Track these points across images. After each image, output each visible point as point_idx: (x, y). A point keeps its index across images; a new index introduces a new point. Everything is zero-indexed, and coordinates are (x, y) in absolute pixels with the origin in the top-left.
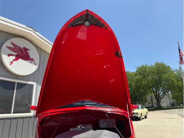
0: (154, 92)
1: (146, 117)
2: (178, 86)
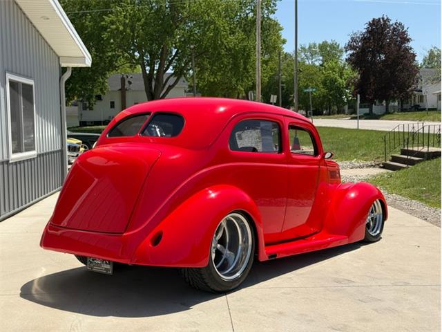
2: (230, 50)
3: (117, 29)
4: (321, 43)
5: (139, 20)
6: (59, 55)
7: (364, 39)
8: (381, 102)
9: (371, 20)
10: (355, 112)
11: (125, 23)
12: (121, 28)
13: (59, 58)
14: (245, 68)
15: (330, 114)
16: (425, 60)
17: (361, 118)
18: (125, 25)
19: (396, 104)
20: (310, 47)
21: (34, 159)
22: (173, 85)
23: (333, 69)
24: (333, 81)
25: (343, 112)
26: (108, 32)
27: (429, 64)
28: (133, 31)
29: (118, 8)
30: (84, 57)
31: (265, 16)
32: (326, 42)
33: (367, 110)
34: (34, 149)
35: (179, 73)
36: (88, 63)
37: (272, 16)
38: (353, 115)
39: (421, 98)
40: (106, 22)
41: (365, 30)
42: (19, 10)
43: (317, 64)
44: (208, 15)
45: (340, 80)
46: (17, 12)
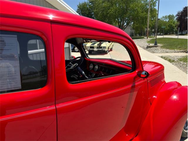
0: (118, 22)
1: (111, 50)
2: (141, 17)
3: (111, 13)
4: (169, 15)
7: (182, 13)
8: (185, 30)
10: (177, 34)
12: (112, 13)
14: (145, 22)
15: (170, 34)
17: (179, 35)
18: (113, 12)
20: (165, 16)
22: (126, 27)
23: (172, 22)
24: (171, 25)
25: (174, 34)
28: (115, 13)
29: (112, 8)
32: (170, 15)
33: (181, 33)
35: (128, 24)
37: (155, 7)
40: (108, 12)
41: (182, 10)
43: (167, 21)
44: (136, 8)
45: (173, 25)
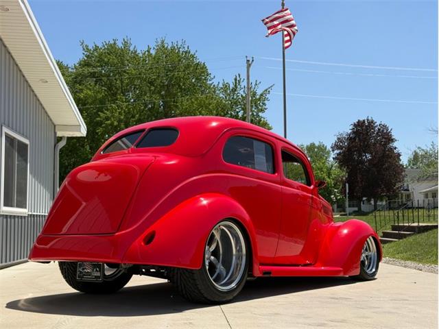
3: (112, 124)
4: (309, 144)
5: (133, 117)
6: (56, 123)
7: (350, 139)
8: (369, 201)
9: (356, 121)
10: (344, 211)
11: (120, 119)
12: (116, 123)
13: (55, 126)
16: (409, 161)
17: (350, 214)
19: (384, 203)
21: (25, 217)
23: (321, 169)
26: (103, 127)
27: (413, 165)
29: (114, 106)
30: (80, 125)
31: (255, 114)
32: (314, 144)
33: (355, 209)
34: (26, 208)
36: (83, 132)
37: (262, 115)
38: (343, 213)
39: (408, 196)
40: (100, 117)
41: (350, 131)
42: (19, 72)
45: (328, 180)
46: (17, 74)
